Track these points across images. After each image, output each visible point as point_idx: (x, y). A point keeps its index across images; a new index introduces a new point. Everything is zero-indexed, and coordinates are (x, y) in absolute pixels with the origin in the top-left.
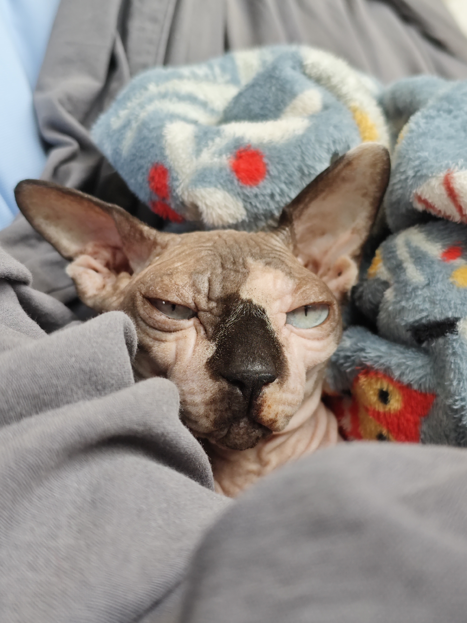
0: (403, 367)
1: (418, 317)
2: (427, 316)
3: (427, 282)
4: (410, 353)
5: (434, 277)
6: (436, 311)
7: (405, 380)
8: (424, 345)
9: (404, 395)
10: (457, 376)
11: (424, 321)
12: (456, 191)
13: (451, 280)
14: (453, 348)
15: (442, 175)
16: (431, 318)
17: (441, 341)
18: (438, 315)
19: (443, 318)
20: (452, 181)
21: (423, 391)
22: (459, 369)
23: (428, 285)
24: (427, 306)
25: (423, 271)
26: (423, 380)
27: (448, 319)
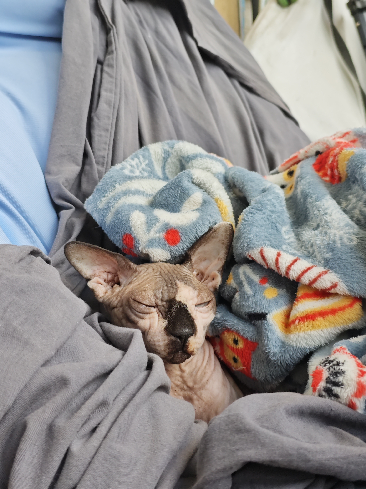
0: (244, 331)
1: (250, 310)
2: (254, 310)
3: (254, 295)
4: (247, 325)
5: (256, 292)
6: (258, 309)
7: (245, 336)
8: (253, 322)
9: (244, 342)
10: (267, 339)
11: (253, 312)
12: (266, 258)
13: (264, 295)
14: (265, 327)
15: (259, 249)
16: (256, 311)
17: (260, 322)
18: (259, 310)
19: (261, 312)
20: (264, 253)
21: (253, 341)
22: (268, 336)
23: (254, 296)
24: (254, 306)
25: (252, 289)
26: (253, 337)
27: (263, 313)
